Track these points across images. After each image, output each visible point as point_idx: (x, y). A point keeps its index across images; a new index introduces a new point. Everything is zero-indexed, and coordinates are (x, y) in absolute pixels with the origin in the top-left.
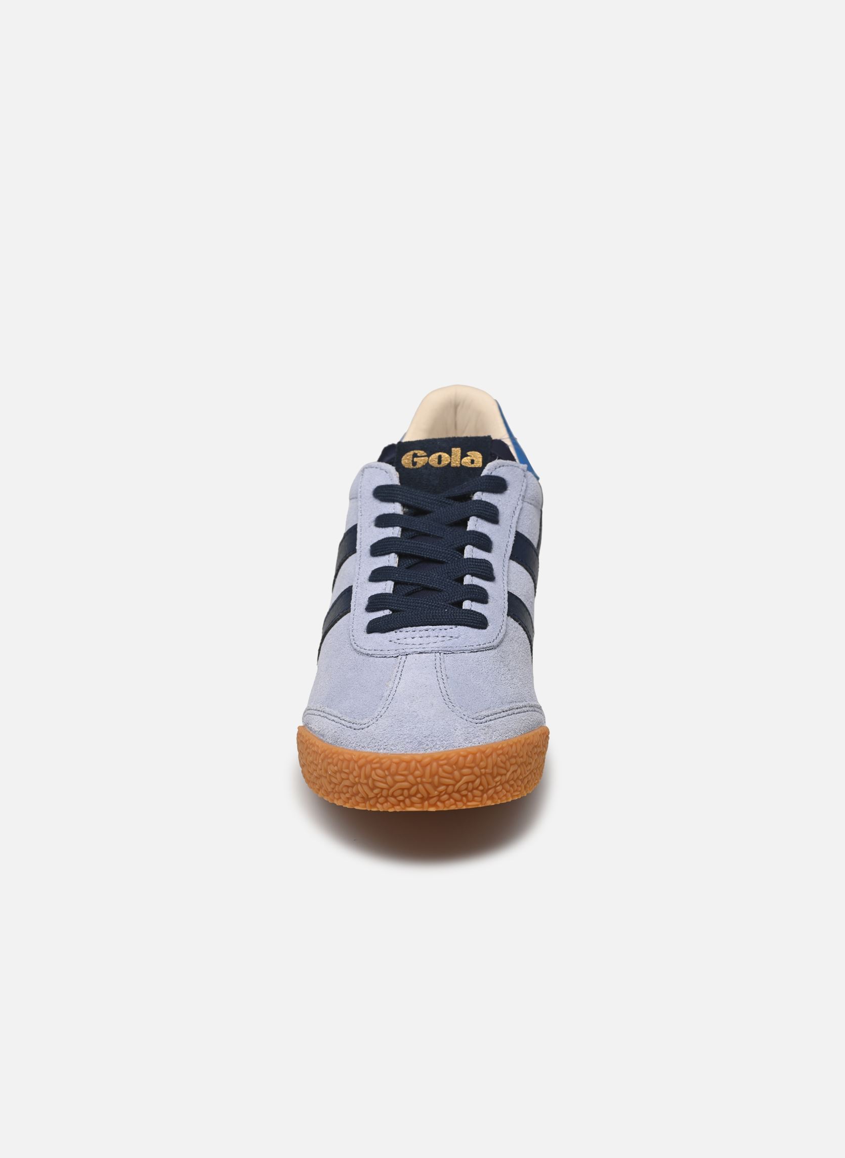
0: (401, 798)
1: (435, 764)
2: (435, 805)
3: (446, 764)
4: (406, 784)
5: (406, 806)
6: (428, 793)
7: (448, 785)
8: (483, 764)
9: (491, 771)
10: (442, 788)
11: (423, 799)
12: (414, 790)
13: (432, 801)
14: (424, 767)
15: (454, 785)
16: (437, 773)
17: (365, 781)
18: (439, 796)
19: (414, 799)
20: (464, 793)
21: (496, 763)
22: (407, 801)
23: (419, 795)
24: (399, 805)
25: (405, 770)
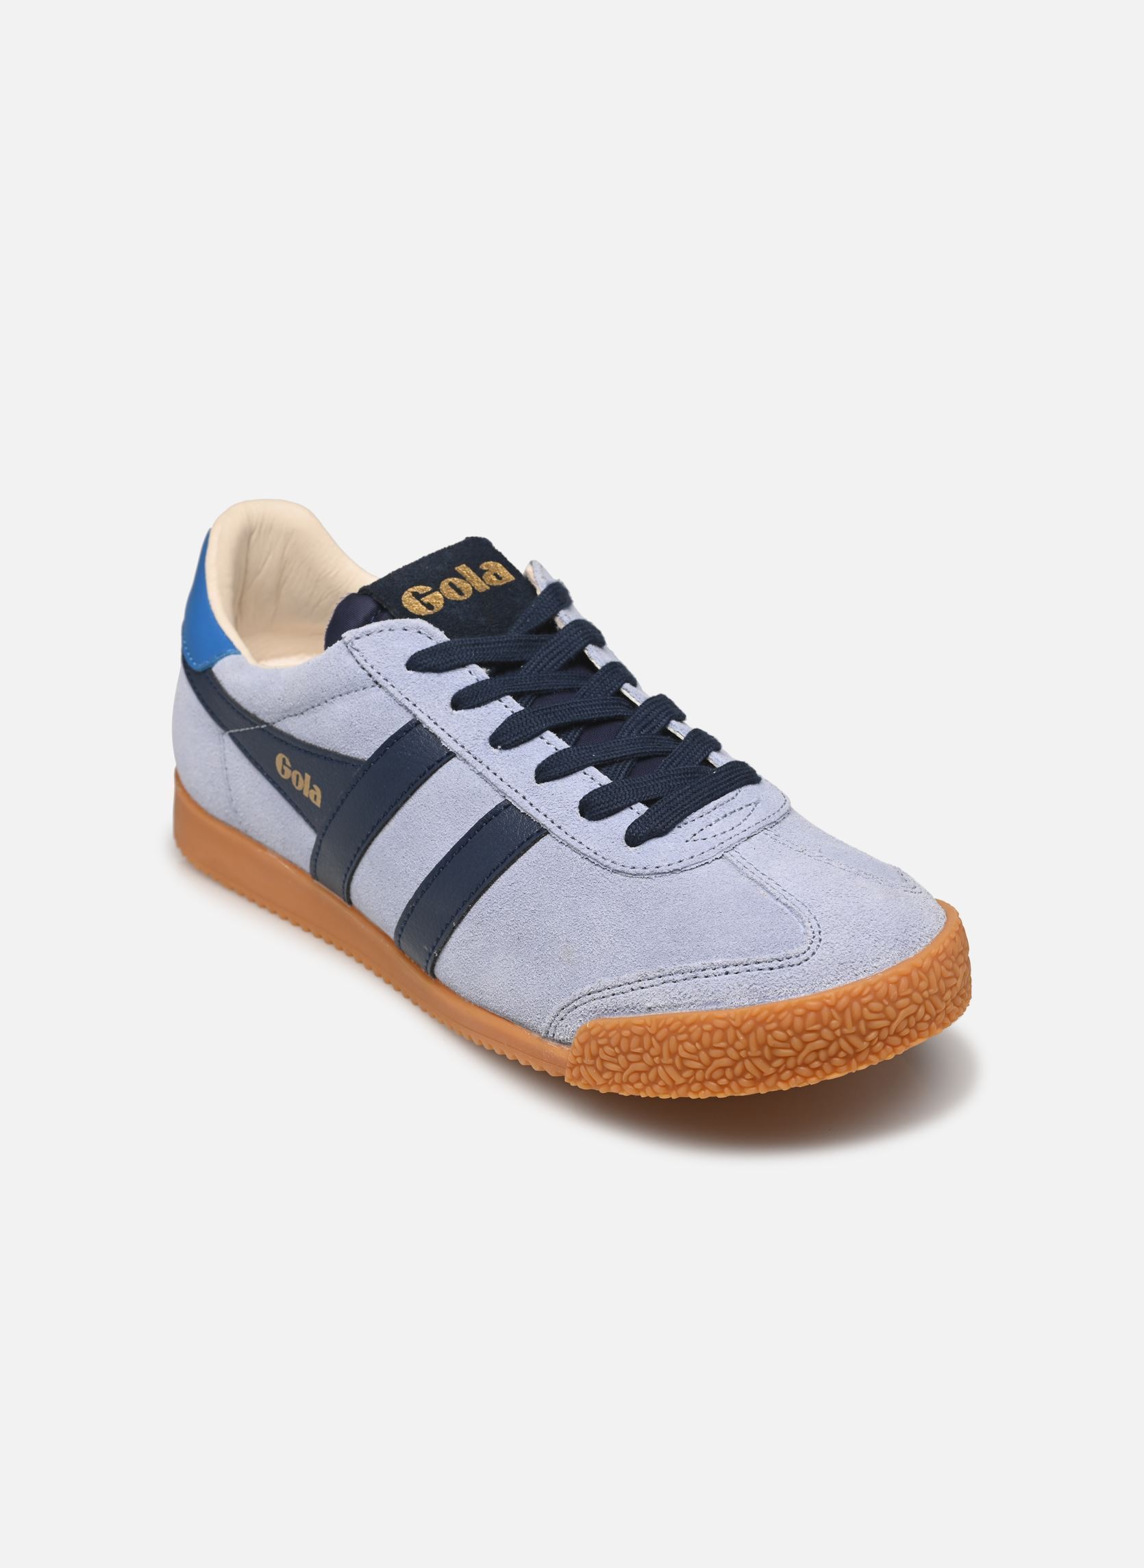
0: (817, 1064)
1: (856, 1005)
2: (867, 1060)
3: (872, 1001)
4: (820, 1044)
5: (826, 1074)
6: (854, 1048)
7: (880, 1030)
8: (923, 985)
9: (937, 990)
10: (873, 1035)
11: (848, 1058)
12: (833, 1049)
13: (862, 1057)
14: (842, 1013)
15: (889, 1027)
16: (862, 1017)
17: (670, 1061)
18: (871, 1046)
19: (836, 1061)
20: (906, 1032)
21: (941, 975)
22: (827, 1067)
23: (842, 1054)
24: (814, 1075)
25: (816, 1023)
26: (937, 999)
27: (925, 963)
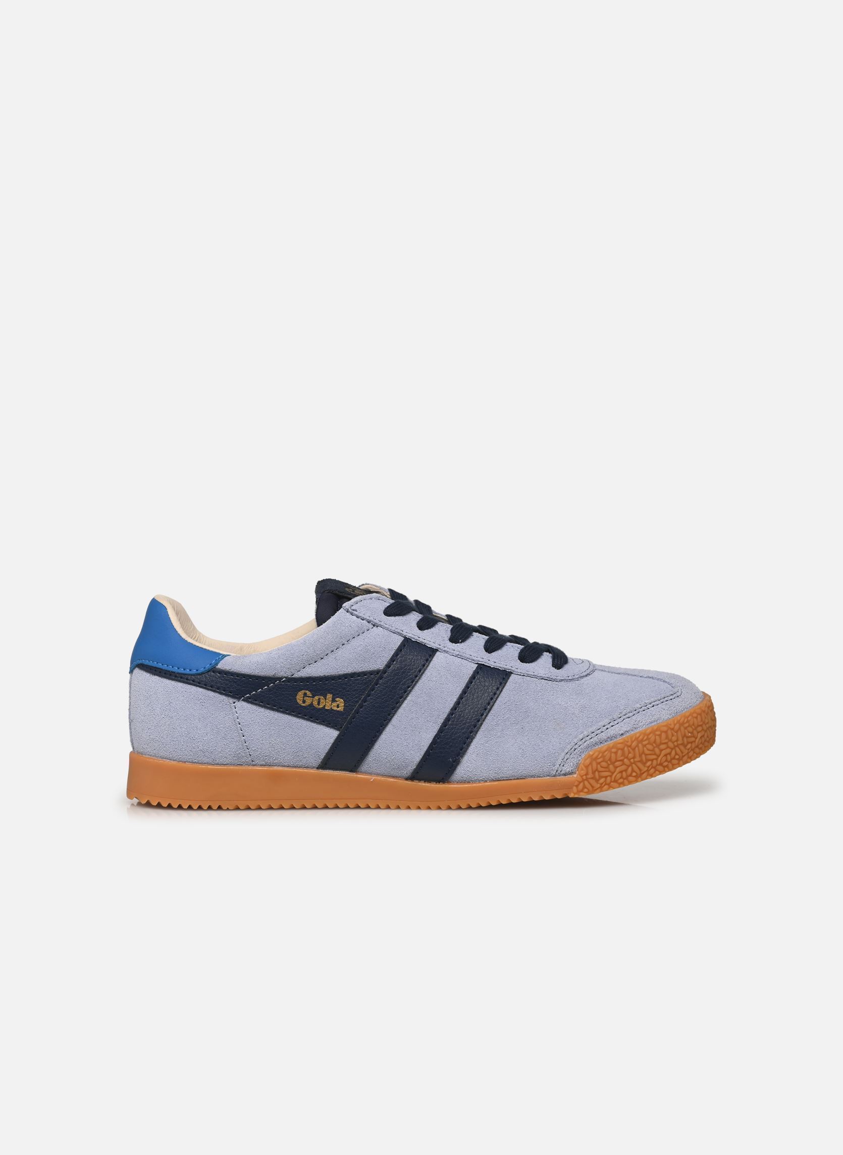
26: (682, 747)
27: (676, 727)
